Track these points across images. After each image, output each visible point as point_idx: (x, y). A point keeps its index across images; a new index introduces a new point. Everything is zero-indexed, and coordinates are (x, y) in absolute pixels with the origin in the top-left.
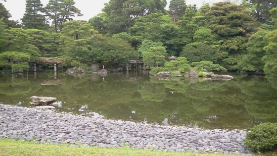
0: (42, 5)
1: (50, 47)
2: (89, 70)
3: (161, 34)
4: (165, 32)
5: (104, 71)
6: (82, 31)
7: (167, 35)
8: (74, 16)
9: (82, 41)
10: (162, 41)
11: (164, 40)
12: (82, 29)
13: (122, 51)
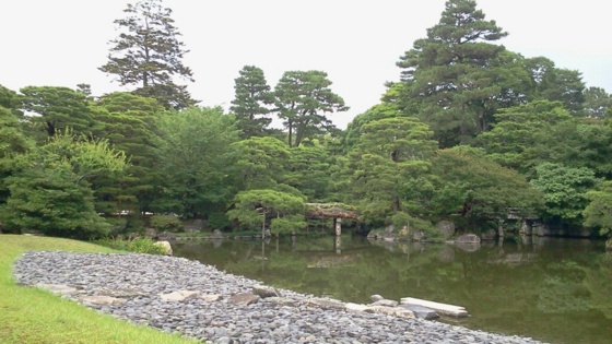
0: (268, 88)
1: (300, 179)
2: (436, 236)
3: (584, 149)
4: (593, 145)
5: (472, 238)
6: (415, 141)
7: (600, 152)
8: (332, 111)
9: (419, 165)
10: (589, 166)
11: (592, 163)
12: (414, 138)
13: (514, 190)
